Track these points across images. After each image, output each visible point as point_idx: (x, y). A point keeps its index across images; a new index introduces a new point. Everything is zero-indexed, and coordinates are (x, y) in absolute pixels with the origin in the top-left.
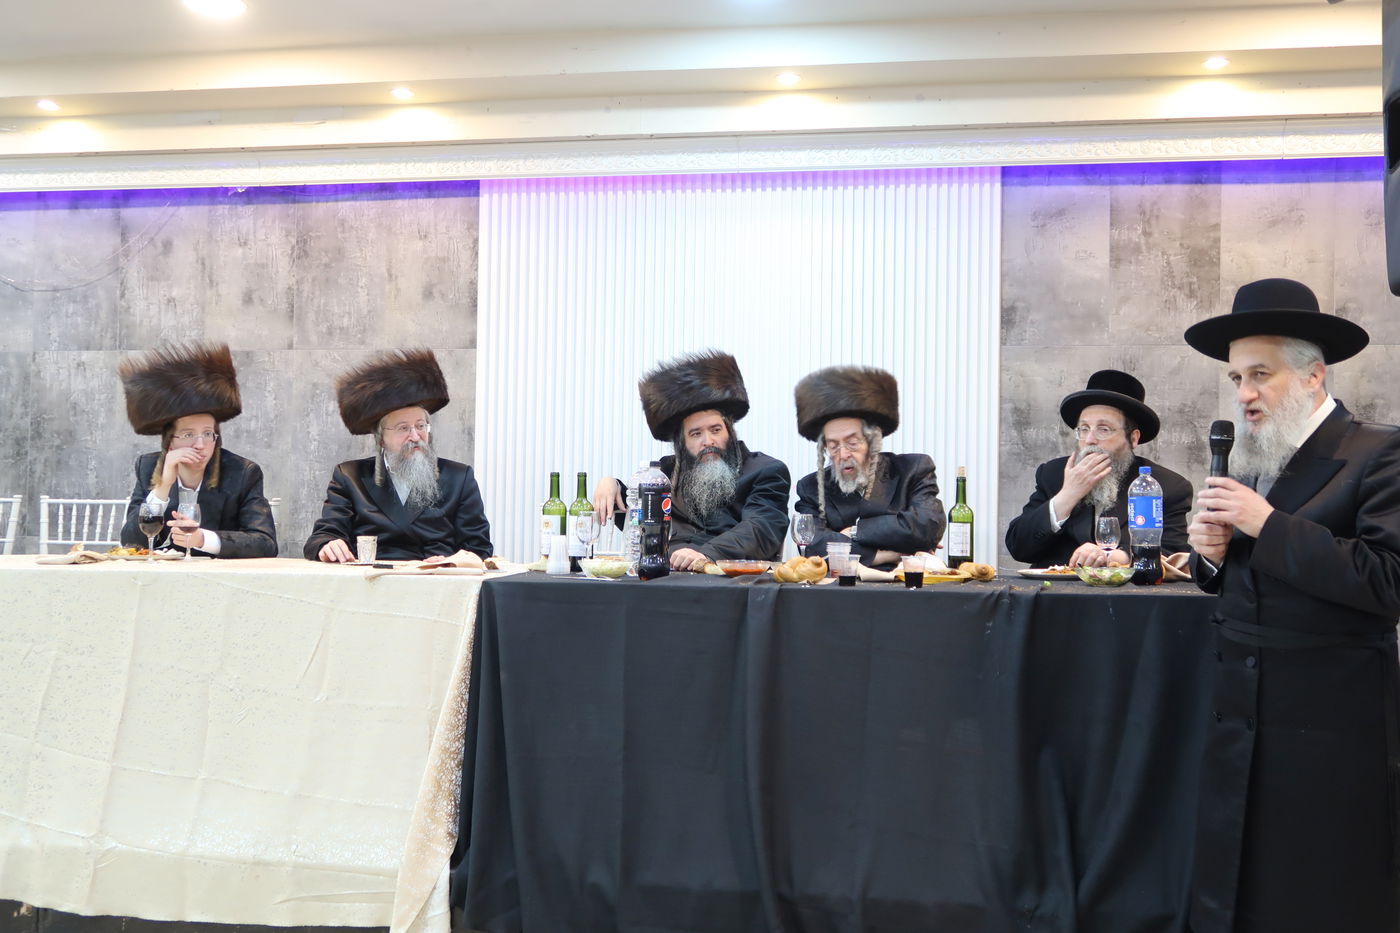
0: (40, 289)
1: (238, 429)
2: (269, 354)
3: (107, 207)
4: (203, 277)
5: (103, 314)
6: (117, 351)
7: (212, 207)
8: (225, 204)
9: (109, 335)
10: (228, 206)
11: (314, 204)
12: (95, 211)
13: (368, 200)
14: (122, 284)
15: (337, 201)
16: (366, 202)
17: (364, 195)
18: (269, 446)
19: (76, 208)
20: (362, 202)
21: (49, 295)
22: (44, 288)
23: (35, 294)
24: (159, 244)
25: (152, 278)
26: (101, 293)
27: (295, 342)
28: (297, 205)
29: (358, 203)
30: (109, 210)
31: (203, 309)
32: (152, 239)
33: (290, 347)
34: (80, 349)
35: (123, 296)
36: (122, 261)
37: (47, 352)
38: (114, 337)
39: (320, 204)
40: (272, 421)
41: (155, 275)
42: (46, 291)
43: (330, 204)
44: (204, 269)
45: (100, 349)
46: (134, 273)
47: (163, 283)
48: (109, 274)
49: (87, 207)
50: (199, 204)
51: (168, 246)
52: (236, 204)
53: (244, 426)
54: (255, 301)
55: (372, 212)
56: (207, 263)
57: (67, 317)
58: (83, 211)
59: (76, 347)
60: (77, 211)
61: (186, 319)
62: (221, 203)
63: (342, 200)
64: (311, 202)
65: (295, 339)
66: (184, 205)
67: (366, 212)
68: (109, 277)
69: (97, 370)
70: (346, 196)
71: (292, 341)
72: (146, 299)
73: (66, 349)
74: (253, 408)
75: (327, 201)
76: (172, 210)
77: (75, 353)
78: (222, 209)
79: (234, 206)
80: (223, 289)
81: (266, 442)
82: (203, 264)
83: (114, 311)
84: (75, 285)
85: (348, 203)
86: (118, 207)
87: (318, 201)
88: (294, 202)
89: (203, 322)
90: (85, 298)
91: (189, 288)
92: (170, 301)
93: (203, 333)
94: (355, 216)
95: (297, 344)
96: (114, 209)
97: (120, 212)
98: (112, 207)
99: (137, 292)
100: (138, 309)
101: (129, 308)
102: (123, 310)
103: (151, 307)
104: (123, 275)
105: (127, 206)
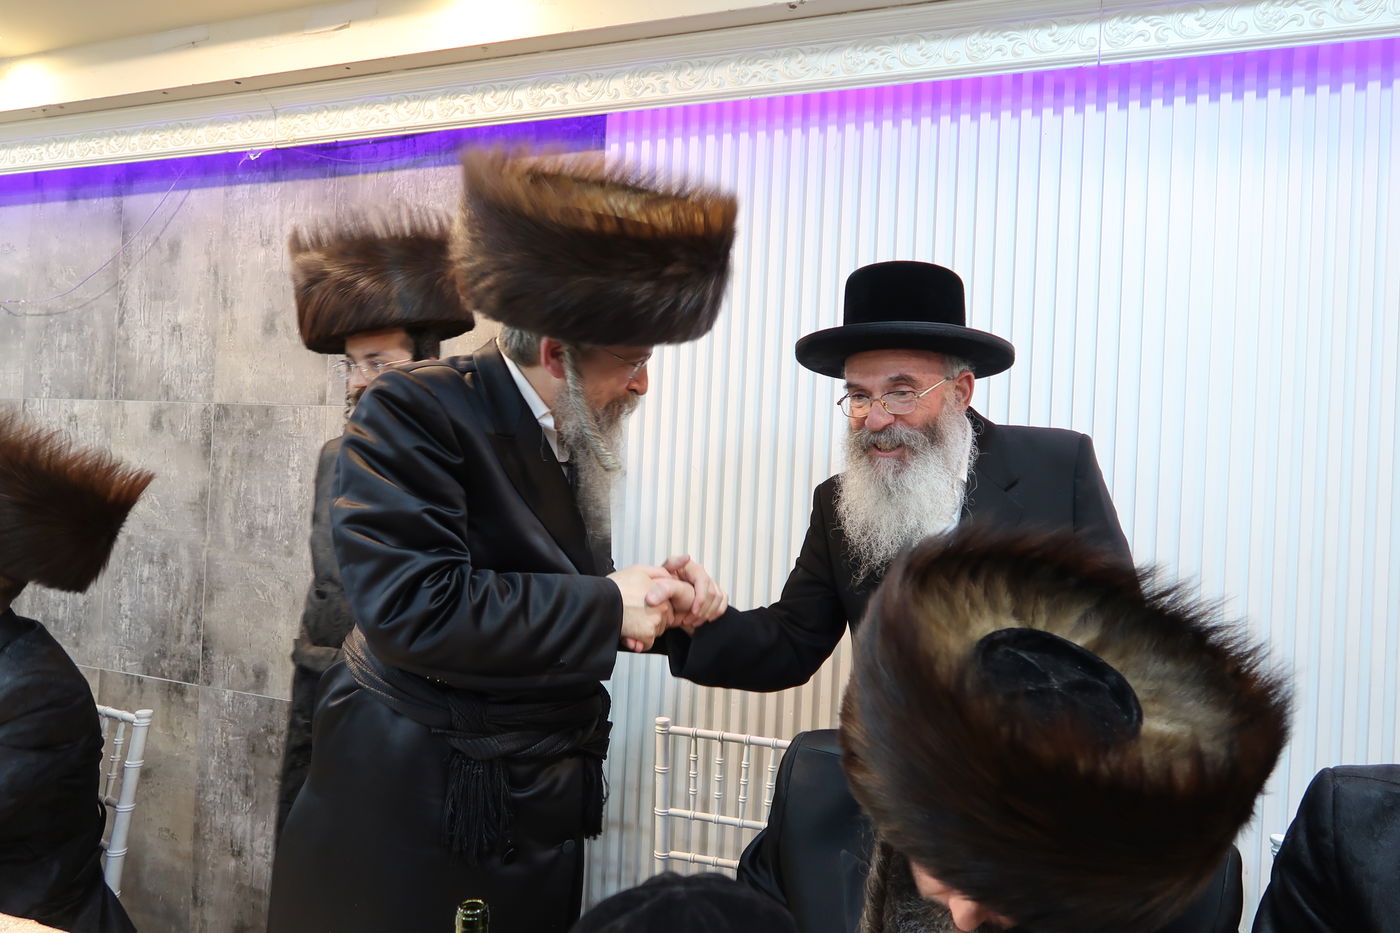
0: (33, 312)
1: (252, 523)
2: (295, 412)
3: (108, 196)
4: (215, 293)
5: (99, 349)
6: (113, 401)
7: (228, 189)
8: (246, 183)
9: (105, 378)
10: (248, 187)
11: (360, 176)
12: (95, 201)
13: (436, 165)
14: (121, 305)
15: (392, 169)
16: (432, 170)
17: (430, 159)
18: (290, 553)
19: (75, 198)
20: (426, 170)
21: (42, 320)
22: (37, 312)
23: (27, 318)
24: (165, 246)
25: (155, 296)
26: (97, 317)
27: (328, 394)
28: (337, 179)
29: (420, 173)
30: (111, 199)
31: (214, 341)
32: (158, 239)
33: (322, 401)
34: (72, 397)
35: (121, 321)
36: (122, 272)
37: (37, 400)
38: (109, 381)
39: (370, 177)
40: (295, 515)
41: (160, 291)
42: (39, 315)
43: (381, 175)
44: (217, 280)
45: (95, 398)
46: (135, 289)
47: (167, 303)
48: (107, 291)
49: (86, 197)
50: (213, 185)
51: (175, 248)
52: (259, 182)
53: (259, 520)
54: (279, 329)
55: (441, 185)
56: (221, 274)
57: (60, 351)
58: (81, 202)
59: (68, 394)
60: (75, 203)
61: (193, 356)
62: (240, 182)
63: (400, 168)
64: (356, 173)
65: (329, 390)
66: (196, 187)
67: (432, 186)
68: (108, 294)
69: (91, 427)
70: (405, 161)
71: (325, 393)
72: (148, 326)
73: (57, 397)
74: (271, 493)
75: (378, 171)
76: (180, 195)
77: (67, 401)
78: (242, 191)
79: (256, 186)
80: (239, 311)
81: (286, 547)
82: (216, 273)
83: (112, 343)
84: (70, 307)
85: (407, 173)
86: (120, 194)
87: (366, 172)
88: (334, 174)
89: (213, 361)
90: (80, 324)
91: (198, 310)
92: (176, 328)
93: (213, 377)
94: (417, 192)
95: (331, 396)
96: (116, 198)
97: (122, 202)
98: (114, 195)
99: (137, 316)
100: (138, 341)
101: (128, 339)
102: (121, 342)
103: (153, 337)
104: (122, 292)
105: (130, 193)
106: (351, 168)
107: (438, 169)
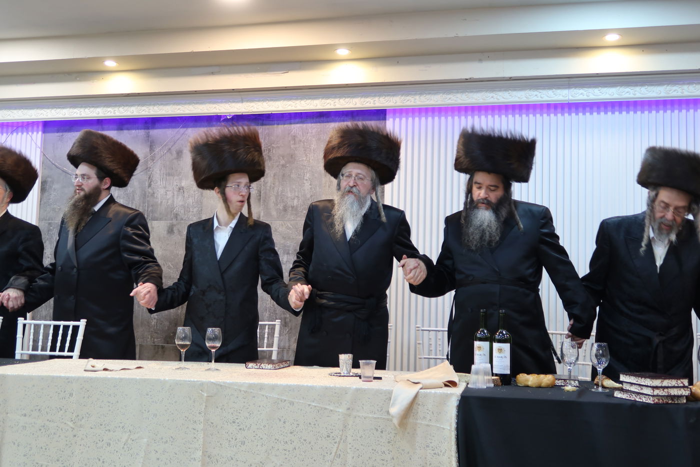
3: (141, 129)
11: (276, 126)
12: (134, 131)
13: (311, 123)
14: (149, 178)
15: (291, 124)
16: (310, 125)
17: (309, 120)
19: (122, 129)
20: (307, 125)
24: (174, 152)
25: (169, 174)
27: (261, 216)
28: (264, 127)
29: (304, 126)
30: (143, 130)
31: (202, 194)
32: (170, 149)
35: (150, 185)
36: (150, 164)
39: (280, 126)
41: (172, 172)
43: (286, 126)
46: (158, 171)
47: (176, 178)
49: (128, 129)
50: (200, 127)
51: (180, 154)
55: (314, 131)
58: (125, 132)
60: (122, 131)
61: (190, 200)
63: (294, 123)
64: (274, 124)
65: (261, 214)
66: (191, 127)
67: (310, 131)
68: (142, 173)
70: (297, 120)
72: (165, 188)
75: (284, 124)
76: (182, 130)
85: (298, 125)
86: (148, 128)
87: (278, 124)
88: (262, 125)
92: (181, 189)
93: (201, 209)
94: (303, 134)
95: (263, 217)
96: (146, 130)
97: (149, 132)
98: (145, 129)
99: (159, 183)
100: (159, 194)
101: (154, 193)
102: (150, 195)
103: (168, 193)
104: (150, 172)
105: (153, 128)
106: (271, 122)
107: (312, 124)
